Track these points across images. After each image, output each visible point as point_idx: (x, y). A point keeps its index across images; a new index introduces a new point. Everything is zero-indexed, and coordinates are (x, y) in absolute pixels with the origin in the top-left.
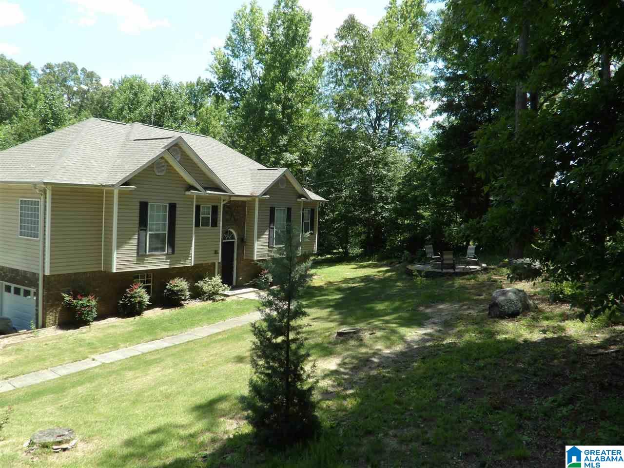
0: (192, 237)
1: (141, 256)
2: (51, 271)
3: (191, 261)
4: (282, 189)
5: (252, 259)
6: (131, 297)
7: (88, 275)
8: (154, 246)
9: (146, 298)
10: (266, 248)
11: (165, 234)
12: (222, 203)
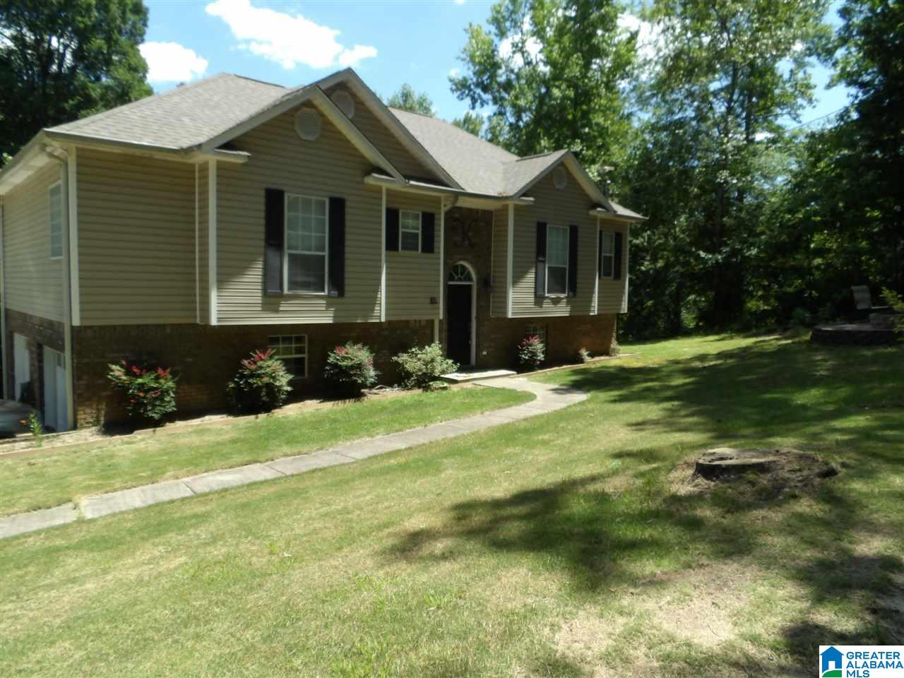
0: (380, 267)
1: (272, 298)
2: (82, 318)
3: (381, 313)
4: (558, 190)
5: (501, 315)
6: (252, 376)
7: (168, 330)
8: (300, 279)
9: (284, 380)
10: (531, 298)
11: (323, 257)
12: (443, 210)
